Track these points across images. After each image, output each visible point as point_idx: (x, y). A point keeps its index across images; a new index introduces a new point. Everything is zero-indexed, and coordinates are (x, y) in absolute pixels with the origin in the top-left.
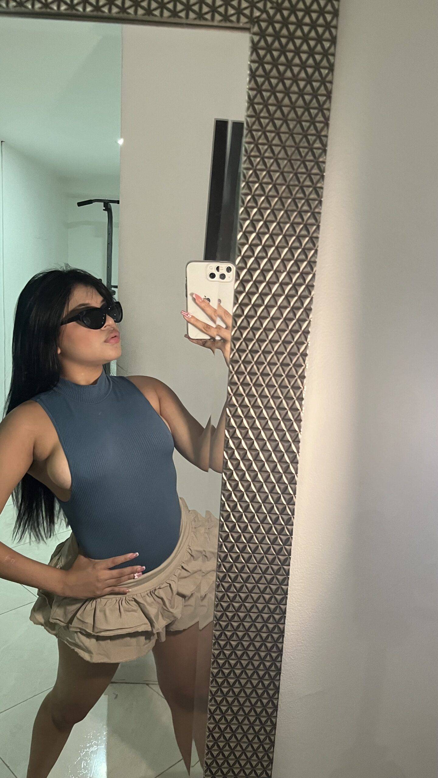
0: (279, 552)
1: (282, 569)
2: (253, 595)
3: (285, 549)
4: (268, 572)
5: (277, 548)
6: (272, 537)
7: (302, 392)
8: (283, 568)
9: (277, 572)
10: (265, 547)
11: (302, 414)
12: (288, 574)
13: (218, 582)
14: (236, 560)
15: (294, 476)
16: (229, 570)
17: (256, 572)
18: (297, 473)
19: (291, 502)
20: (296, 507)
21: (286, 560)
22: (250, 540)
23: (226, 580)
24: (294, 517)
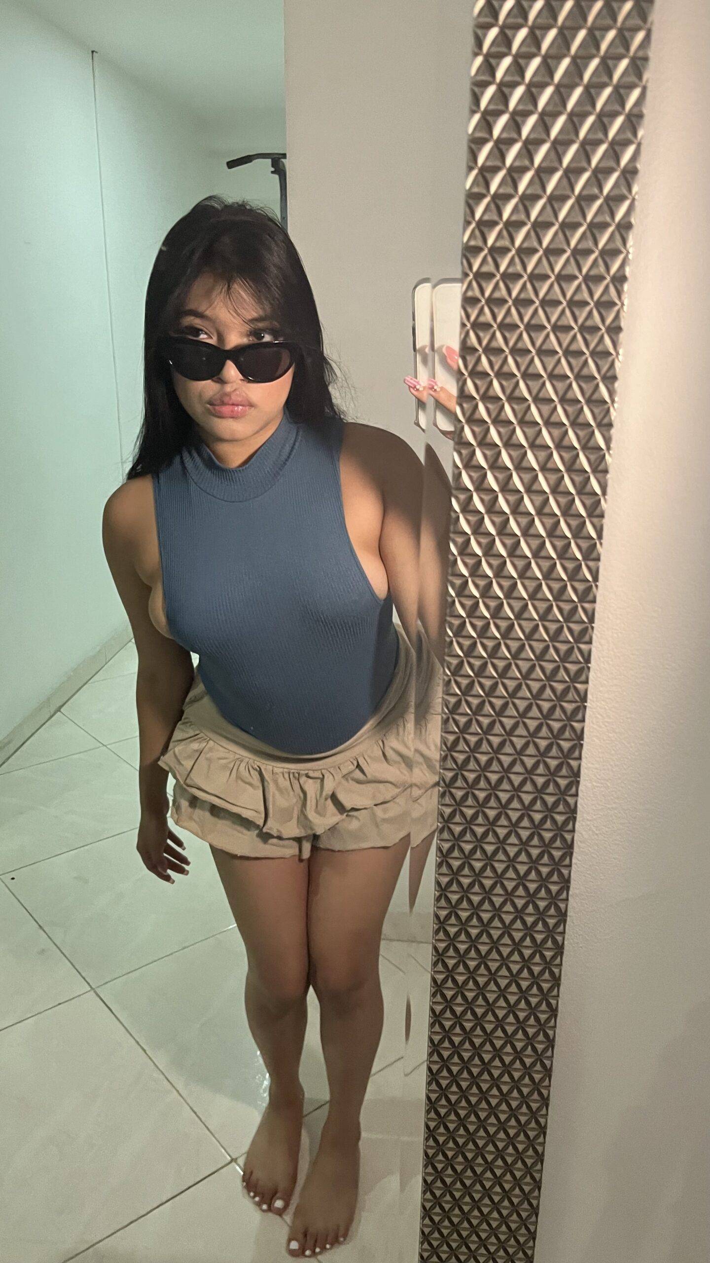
0: (566, 657)
1: (572, 690)
2: (514, 739)
3: (580, 650)
4: (545, 696)
5: (563, 648)
6: (553, 627)
7: (618, 312)
8: (575, 688)
9: (562, 696)
10: (538, 646)
11: (617, 365)
12: (584, 699)
13: (446, 714)
14: (481, 672)
15: (600, 500)
16: (467, 691)
17: (520, 694)
18: (604, 493)
19: (591, 554)
20: (602, 565)
21: (580, 672)
22: (507, 633)
23: (461, 711)
24: (597, 586)
